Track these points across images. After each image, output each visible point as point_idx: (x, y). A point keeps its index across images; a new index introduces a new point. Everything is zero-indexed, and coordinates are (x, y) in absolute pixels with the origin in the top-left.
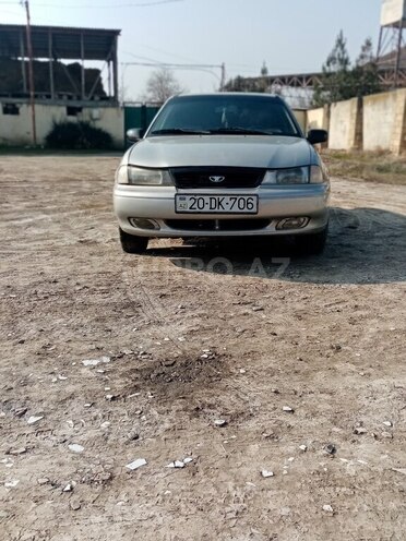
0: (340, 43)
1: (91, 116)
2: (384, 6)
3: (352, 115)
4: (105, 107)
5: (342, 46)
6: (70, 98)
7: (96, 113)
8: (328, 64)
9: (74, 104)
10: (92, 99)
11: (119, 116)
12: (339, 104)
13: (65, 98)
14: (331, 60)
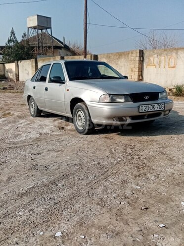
0: (13, 33)
2: (28, 19)
3: (32, 66)
5: (14, 35)
8: (9, 42)
12: (23, 61)
14: (9, 41)
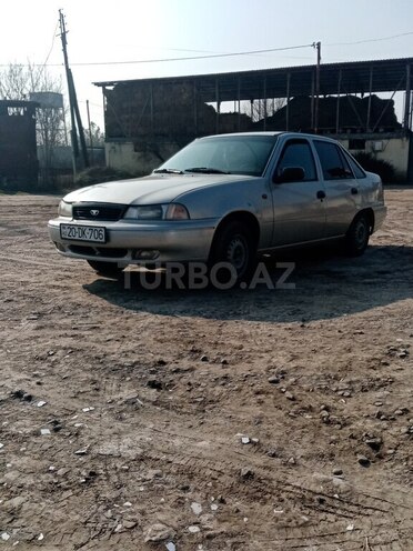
1: (373, 148)
4: (389, 138)
6: (354, 131)
7: (378, 145)
9: (357, 136)
10: (377, 131)
11: (403, 147)
13: (349, 131)
